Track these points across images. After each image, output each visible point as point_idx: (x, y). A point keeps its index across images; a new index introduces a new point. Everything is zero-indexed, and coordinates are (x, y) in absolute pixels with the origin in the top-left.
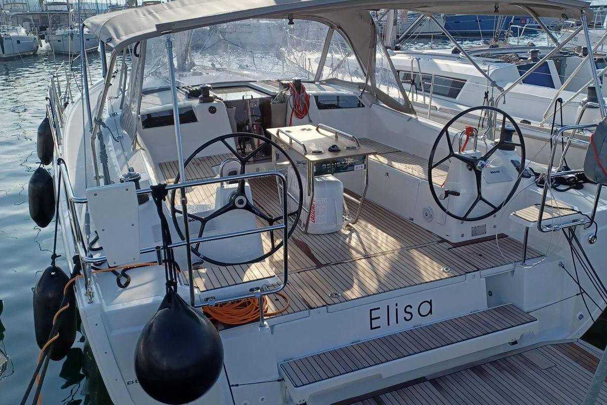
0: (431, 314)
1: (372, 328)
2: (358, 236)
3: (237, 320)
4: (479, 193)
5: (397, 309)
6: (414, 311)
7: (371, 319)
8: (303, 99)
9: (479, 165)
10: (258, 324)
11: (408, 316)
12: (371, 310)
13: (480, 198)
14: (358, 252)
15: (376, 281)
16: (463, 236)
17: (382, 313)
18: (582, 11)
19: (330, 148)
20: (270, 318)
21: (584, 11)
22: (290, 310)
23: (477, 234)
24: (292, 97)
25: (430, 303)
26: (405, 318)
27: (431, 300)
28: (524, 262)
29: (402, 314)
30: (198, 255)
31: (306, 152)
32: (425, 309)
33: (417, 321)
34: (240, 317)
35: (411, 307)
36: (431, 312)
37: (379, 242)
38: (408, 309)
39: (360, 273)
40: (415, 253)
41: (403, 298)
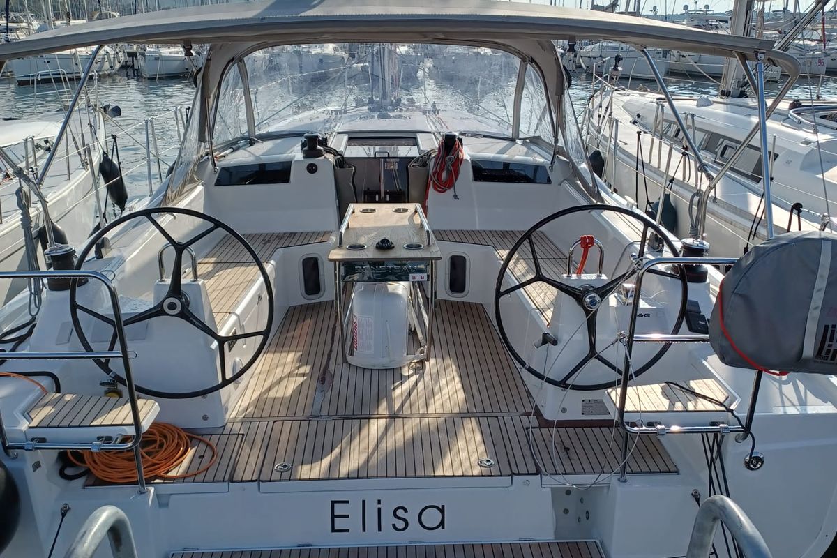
0: (443, 528)
1: (333, 530)
2: (417, 382)
3: (114, 474)
4: (592, 346)
5: (379, 510)
6: (412, 517)
7: (333, 516)
8: (449, 163)
9: (587, 300)
10: (138, 487)
11: (401, 524)
12: (333, 503)
13: (593, 353)
14: (390, 406)
15: (364, 457)
16: (564, 410)
17: (354, 510)
18: (757, 55)
19: (378, 244)
20: (164, 483)
21: (760, 55)
22: (210, 475)
23: (591, 413)
24: (433, 160)
25: (442, 510)
26: (394, 526)
27: (443, 506)
28: (623, 475)
29: (388, 519)
30: (108, 371)
31: (340, 244)
32: (432, 518)
33: (415, 533)
34: (120, 472)
35: (406, 511)
36: (442, 524)
37: (437, 397)
38: (400, 513)
39: (355, 442)
40: (470, 425)
41: (392, 495)
